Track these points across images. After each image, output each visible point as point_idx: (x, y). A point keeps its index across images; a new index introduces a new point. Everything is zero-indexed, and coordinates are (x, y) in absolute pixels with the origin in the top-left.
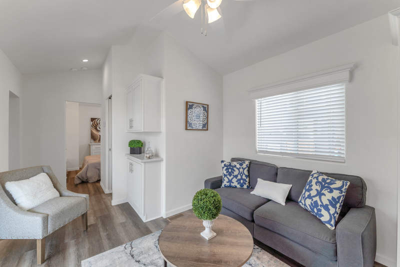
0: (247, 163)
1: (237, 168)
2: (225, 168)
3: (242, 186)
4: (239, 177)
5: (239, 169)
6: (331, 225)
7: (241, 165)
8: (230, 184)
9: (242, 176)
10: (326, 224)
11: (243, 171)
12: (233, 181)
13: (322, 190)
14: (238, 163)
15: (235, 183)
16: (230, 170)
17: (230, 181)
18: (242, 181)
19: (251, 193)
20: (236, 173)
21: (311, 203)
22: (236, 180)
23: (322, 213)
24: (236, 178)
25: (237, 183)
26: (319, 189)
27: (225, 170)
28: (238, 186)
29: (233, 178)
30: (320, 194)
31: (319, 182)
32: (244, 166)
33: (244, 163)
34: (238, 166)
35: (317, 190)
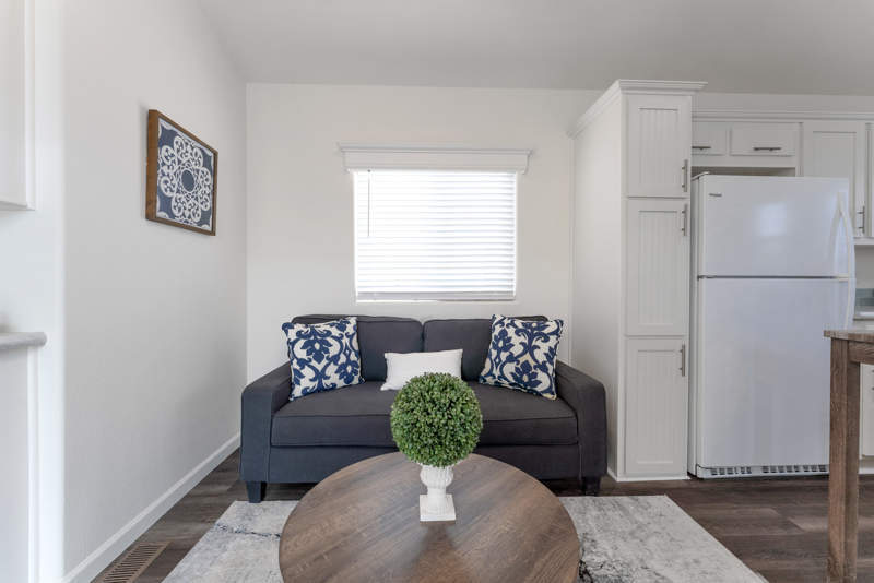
0: (353, 321)
1: (334, 337)
2: (302, 342)
3: (349, 380)
4: (343, 359)
5: (339, 339)
6: (552, 394)
7: (342, 327)
8: (320, 382)
9: (348, 357)
10: (545, 395)
11: (350, 343)
12: (327, 373)
13: (530, 341)
14: (331, 326)
15: (333, 377)
16: (317, 346)
17: (320, 375)
18: (349, 369)
19: (383, 389)
20: (334, 349)
21: (517, 369)
22: (336, 367)
23: (538, 378)
24: (336, 363)
25: (337, 376)
26: (526, 341)
27: (303, 348)
28: (341, 383)
29: (327, 365)
30: (529, 349)
31: (521, 330)
32: (350, 329)
33: (348, 323)
34: (335, 332)
35: (522, 343)
